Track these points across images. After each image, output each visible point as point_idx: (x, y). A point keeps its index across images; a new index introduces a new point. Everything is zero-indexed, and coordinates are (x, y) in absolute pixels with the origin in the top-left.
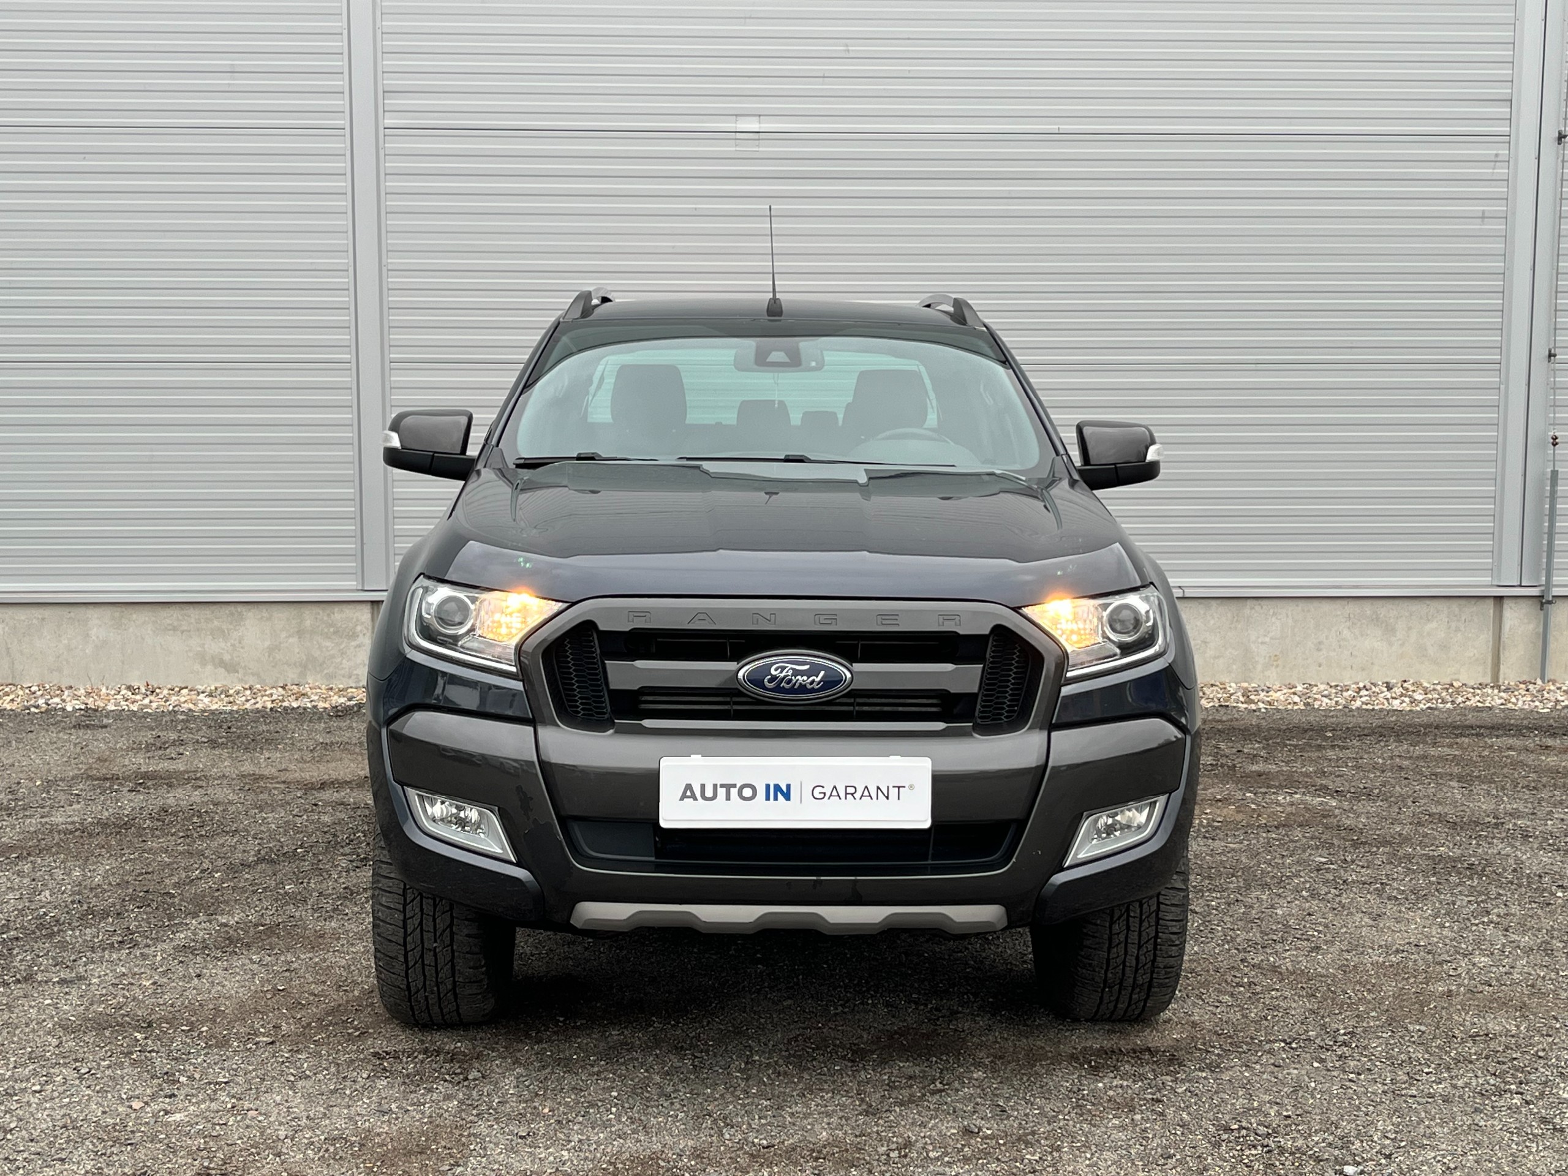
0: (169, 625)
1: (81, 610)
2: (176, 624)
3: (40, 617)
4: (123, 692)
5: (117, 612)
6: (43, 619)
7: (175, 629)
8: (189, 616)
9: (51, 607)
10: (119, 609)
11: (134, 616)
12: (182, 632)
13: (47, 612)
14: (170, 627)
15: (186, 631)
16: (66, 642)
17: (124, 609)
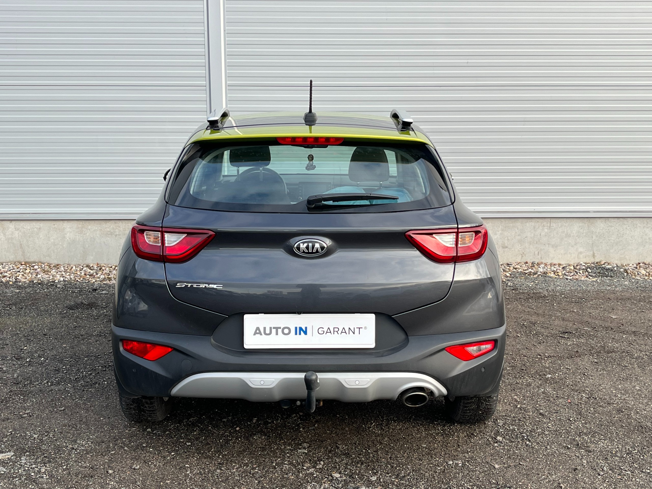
0: (108, 231)
1: (61, 222)
2: (112, 231)
3: (38, 227)
4: (85, 269)
5: (80, 224)
6: (40, 228)
7: (111, 234)
8: (120, 227)
9: (44, 222)
10: (81, 223)
11: (90, 227)
12: (116, 235)
13: (41, 224)
14: (109, 233)
15: (118, 235)
16: (52, 241)
17: (84, 223)
